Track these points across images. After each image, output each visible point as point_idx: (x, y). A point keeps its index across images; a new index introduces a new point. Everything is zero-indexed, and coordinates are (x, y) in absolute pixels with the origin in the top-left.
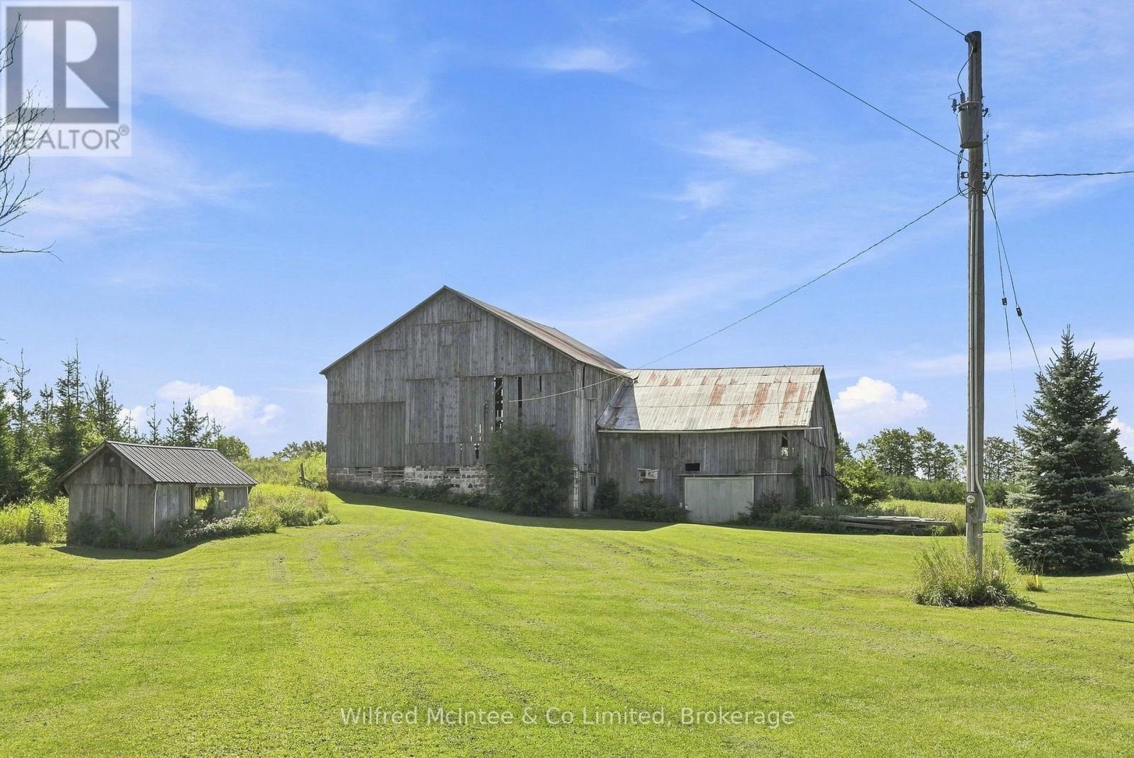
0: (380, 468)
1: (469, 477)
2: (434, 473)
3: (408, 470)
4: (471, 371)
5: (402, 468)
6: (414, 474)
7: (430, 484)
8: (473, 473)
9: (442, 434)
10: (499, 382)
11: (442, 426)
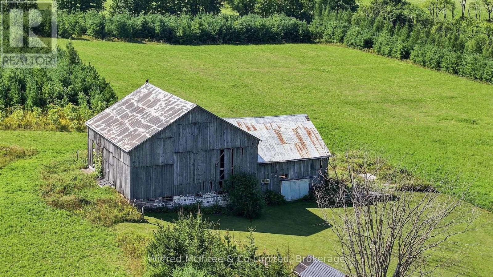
0: (160, 198)
1: (207, 198)
2: (189, 198)
3: (176, 198)
4: (209, 147)
5: (172, 197)
6: (179, 199)
7: (187, 203)
8: (210, 196)
9: (194, 178)
10: (222, 151)
11: (194, 175)
